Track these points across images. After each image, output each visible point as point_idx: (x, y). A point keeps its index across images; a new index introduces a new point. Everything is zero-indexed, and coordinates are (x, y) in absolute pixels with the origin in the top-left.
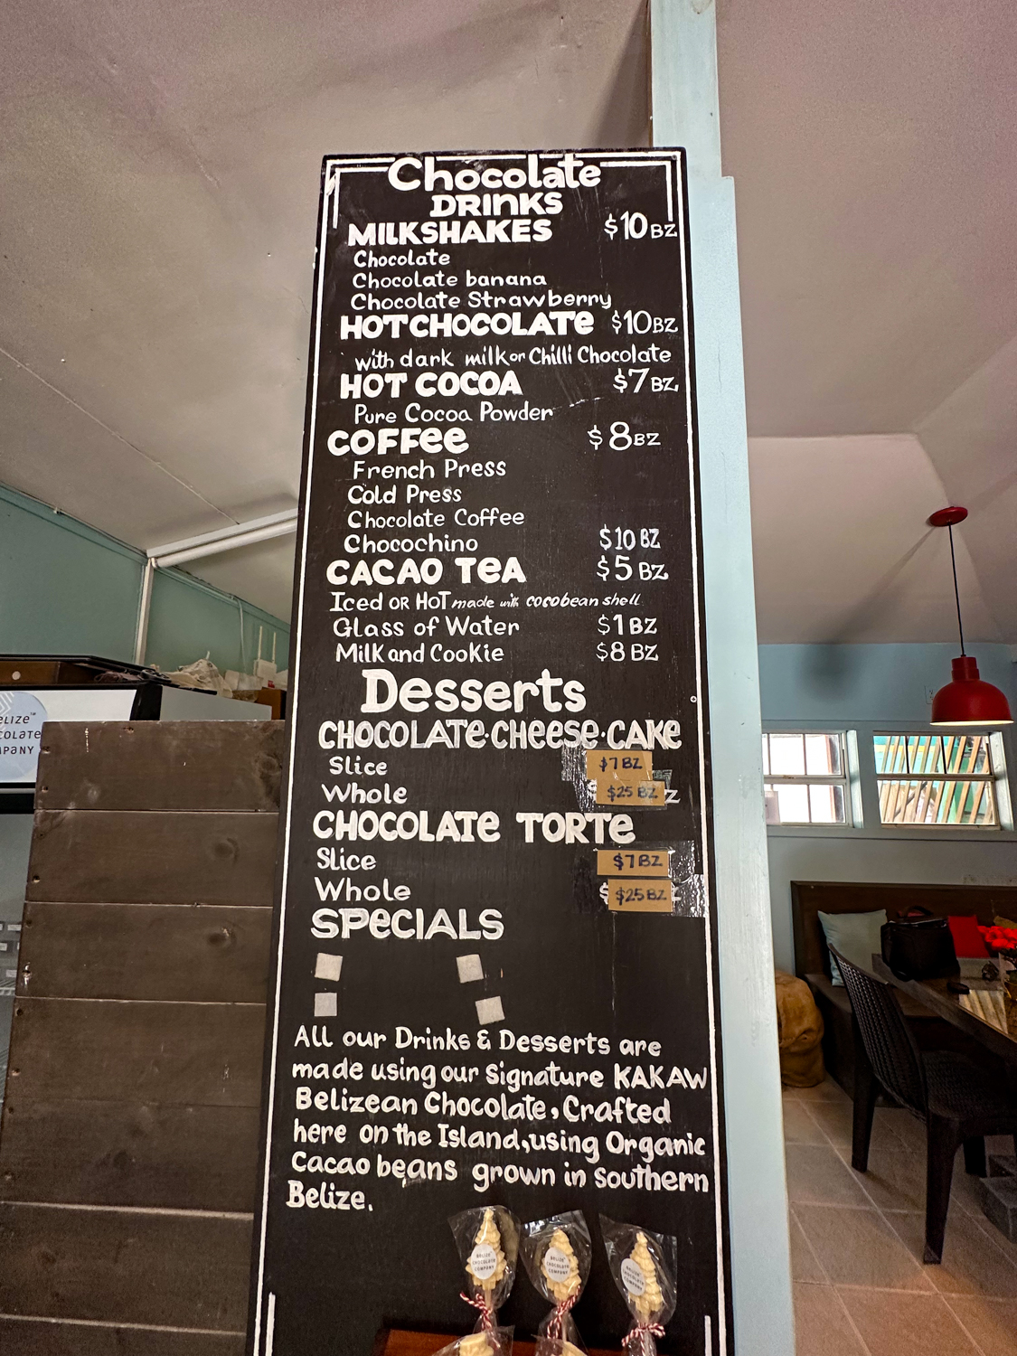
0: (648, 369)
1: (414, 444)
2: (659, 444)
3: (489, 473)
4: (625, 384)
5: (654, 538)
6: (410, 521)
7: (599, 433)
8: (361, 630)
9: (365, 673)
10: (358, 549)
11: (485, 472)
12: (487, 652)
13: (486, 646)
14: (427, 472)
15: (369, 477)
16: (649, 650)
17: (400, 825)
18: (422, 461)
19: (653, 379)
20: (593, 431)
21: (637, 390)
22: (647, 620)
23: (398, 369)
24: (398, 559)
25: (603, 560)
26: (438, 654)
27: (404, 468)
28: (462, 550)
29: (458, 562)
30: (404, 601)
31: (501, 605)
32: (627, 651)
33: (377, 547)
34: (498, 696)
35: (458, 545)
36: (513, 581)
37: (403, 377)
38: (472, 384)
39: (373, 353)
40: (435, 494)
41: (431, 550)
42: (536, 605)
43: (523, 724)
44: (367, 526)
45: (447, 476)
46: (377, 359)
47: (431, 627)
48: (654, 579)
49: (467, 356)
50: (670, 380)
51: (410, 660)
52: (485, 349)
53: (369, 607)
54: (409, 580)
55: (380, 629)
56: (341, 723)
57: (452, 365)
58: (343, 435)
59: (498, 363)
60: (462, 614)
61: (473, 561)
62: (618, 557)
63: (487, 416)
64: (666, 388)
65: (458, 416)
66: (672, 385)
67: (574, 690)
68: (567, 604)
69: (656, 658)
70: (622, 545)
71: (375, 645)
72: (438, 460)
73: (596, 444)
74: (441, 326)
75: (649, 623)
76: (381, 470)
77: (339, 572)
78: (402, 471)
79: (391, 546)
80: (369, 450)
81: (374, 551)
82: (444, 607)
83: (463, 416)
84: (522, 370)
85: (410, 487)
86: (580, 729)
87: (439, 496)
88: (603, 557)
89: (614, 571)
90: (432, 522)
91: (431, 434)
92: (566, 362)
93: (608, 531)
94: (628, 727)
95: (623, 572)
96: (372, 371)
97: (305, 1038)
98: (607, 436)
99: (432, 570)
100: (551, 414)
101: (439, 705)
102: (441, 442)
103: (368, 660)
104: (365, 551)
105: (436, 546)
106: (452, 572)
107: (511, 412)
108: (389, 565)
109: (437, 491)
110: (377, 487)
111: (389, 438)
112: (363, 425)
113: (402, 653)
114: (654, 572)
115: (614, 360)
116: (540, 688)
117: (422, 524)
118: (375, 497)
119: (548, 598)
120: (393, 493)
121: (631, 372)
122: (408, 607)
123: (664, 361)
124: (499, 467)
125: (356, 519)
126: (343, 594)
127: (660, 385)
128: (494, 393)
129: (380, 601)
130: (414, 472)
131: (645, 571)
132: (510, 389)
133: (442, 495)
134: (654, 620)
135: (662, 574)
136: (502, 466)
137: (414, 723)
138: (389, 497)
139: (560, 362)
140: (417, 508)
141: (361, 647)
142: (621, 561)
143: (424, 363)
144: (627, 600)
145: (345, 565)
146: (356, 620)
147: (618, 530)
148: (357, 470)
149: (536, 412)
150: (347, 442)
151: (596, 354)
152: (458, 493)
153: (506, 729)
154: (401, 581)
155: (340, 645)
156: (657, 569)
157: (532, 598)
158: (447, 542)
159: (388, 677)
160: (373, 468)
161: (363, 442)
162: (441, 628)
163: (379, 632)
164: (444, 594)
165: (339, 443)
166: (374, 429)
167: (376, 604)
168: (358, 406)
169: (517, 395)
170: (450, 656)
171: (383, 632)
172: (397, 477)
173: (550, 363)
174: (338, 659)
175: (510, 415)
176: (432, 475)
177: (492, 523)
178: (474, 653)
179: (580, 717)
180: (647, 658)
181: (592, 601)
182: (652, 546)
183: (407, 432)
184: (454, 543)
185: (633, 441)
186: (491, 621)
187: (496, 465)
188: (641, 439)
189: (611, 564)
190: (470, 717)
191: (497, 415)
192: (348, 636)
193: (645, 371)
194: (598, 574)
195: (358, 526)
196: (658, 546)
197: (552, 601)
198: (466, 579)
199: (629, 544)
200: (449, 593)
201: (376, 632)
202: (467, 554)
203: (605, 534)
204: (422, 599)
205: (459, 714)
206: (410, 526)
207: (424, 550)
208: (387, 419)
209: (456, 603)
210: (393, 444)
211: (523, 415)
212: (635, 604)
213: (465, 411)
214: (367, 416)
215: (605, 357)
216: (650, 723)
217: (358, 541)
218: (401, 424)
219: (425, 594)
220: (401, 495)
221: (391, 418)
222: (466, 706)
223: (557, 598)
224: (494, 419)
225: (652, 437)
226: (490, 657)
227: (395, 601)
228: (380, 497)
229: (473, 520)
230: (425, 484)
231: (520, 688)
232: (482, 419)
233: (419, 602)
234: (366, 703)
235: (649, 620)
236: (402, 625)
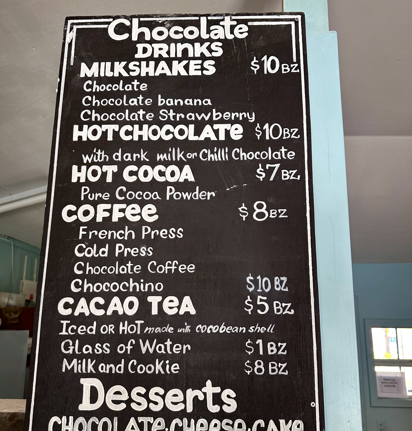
0: (279, 165)
1: (122, 215)
2: (286, 216)
3: (172, 236)
4: (264, 174)
5: (284, 284)
6: (117, 269)
7: (246, 209)
8: (80, 349)
9: (83, 381)
10: (80, 289)
11: (169, 235)
12: (168, 366)
13: (167, 362)
14: (130, 235)
15: (90, 238)
16: (281, 366)
18: (127, 227)
19: (283, 171)
20: (242, 208)
21: (272, 179)
22: (279, 344)
23: (111, 162)
24: (108, 297)
25: (249, 299)
26: (134, 368)
27: (114, 232)
28: (152, 290)
29: (150, 299)
30: (111, 327)
31: (178, 331)
32: (266, 367)
33: (94, 288)
34: (175, 400)
35: (150, 287)
36: (187, 313)
37: (115, 168)
38: (162, 174)
39: (95, 151)
40: (135, 250)
41: (131, 290)
42: (202, 331)
43: (193, 421)
44: (87, 273)
45: (143, 238)
46: (97, 155)
47: (129, 347)
48: (284, 313)
49: (158, 155)
50: (295, 172)
51: (113, 372)
52: (170, 150)
53: (86, 332)
54: (115, 312)
55: (94, 348)
56: (64, 418)
57: (148, 160)
58: (73, 208)
59: (178, 159)
60: (150, 337)
61: (159, 298)
62: (259, 297)
63: (171, 197)
64: (292, 178)
65: (151, 196)
66: (296, 175)
67: (229, 396)
68: (224, 331)
69: (286, 373)
70: (262, 288)
71: (89, 360)
72: (137, 226)
73: (244, 217)
74: (141, 133)
75: (281, 346)
76: (98, 233)
77: (67, 306)
78: (112, 234)
79: (103, 287)
80: (90, 219)
81: (91, 291)
82: (139, 333)
83: (155, 196)
84: (195, 165)
85: (118, 245)
86: (232, 426)
87: (138, 252)
88: (249, 297)
89: (257, 307)
90: (132, 270)
91: (133, 209)
92: (224, 159)
93: (252, 278)
94: (267, 424)
95: (263, 308)
96: (93, 163)
98: (251, 211)
99: (131, 305)
100: (214, 195)
101: (134, 406)
102: (140, 214)
103: (84, 371)
104: (85, 291)
105: (135, 287)
106: (145, 306)
107: (187, 194)
108: (101, 301)
109: (136, 248)
110: (95, 245)
111: (104, 210)
112: (87, 201)
113: (108, 367)
114: (284, 308)
115: (256, 158)
116: (205, 394)
117: (125, 272)
118: (93, 252)
119: (211, 327)
120: (106, 250)
121: (268, 166)
122: (113, 332)
123: (291, 159)
124: (178, 232)
125: (80, 268)
126: (69, 322)
127: (288, 175)
128: (176, 181)
129: (94, 328)
130: (121, 235)
131: (278, 308)
132: (186, 177)
133: (140, 251)
134: (284, 345)
135: (289, 310)
136: (180, 232)
137: (116, 419)
138: (103, 253)
139: (220, 159)
140: (123, 260)
141: (80, 361)
142: (261, 300)
143: (129, 159)
144: (265, 329)
145: (71, 301)
146: (77, 341)
147: (259, 277)
148: (81, 233)
149: (204, 194)
150: (75, 213)
151: (244, 154)
152: (151, 250)
153: (180, 425)
154: (109, 312)
155: (65, 359)
156: (286, 306)
157: (200, 326)
158: (142, 285)
159: (97, 383)
160: (93, 232)
161: (86, 213)
162: (136, 348)
163: (93, 351)
164: (139, 322)
165: (70, 213)
166: (95, 204)
167: (91, 330)
168: (83, 188)
169: (191, 182)
170: (142, 369)
171: (96, 351)
172: (109, 238)
173: (213, 160)
174: (64, 370)
175: (186, 196)
176: (133, 237)
177: (173, 271)
178: (159, 367)
179: (233, 416)
180: (280, 373)
181: (241, 329)
182: (282, 289)
183: (117, 207)
184: (147, 285)
185: (269, 214)
186: (171, 343)
187: (177, 230)
188: (275, 213)
189: (254, 302)
190: (155, 415)
191: (177, 196)
192: (71, 353)
193: (277, 166)
194: (245, 309)
195: (81, 272)
196: (287, 290)
197: (213, 329)
198: (155, 311)
199: (266, 288)
200: (143, 322)
201: (90, 351)
202: (156, 293)
203: (250, 280)
204: (124, 326)
205: (147, 412)
206: (117, 273)
207: (126, 290)
208: (103, 197)
209: (147, 329)
210: (107, 214)
211: (195, 196)
212: (271, 332)
213: (156, 193)
214: (90, 195)
215: (251, 156)
216: (282, 422)
217: (80, 284)
218: (113, 201)
219: (126, 322)
220: (112, 250)
221: (106, 196)
222: (152, 407)
223: (217, 326)
224: (176, 199)
225: (282, 212)
226: (170, 370)
227: (105, 328)
228: (97, 252)
229: (161, 269)
230: (129, 243)
231: (191, 394)
232: (168, 198)
233: (121, 328)
234: (82, 403)
235: (282, 344)
236: (109, 345)
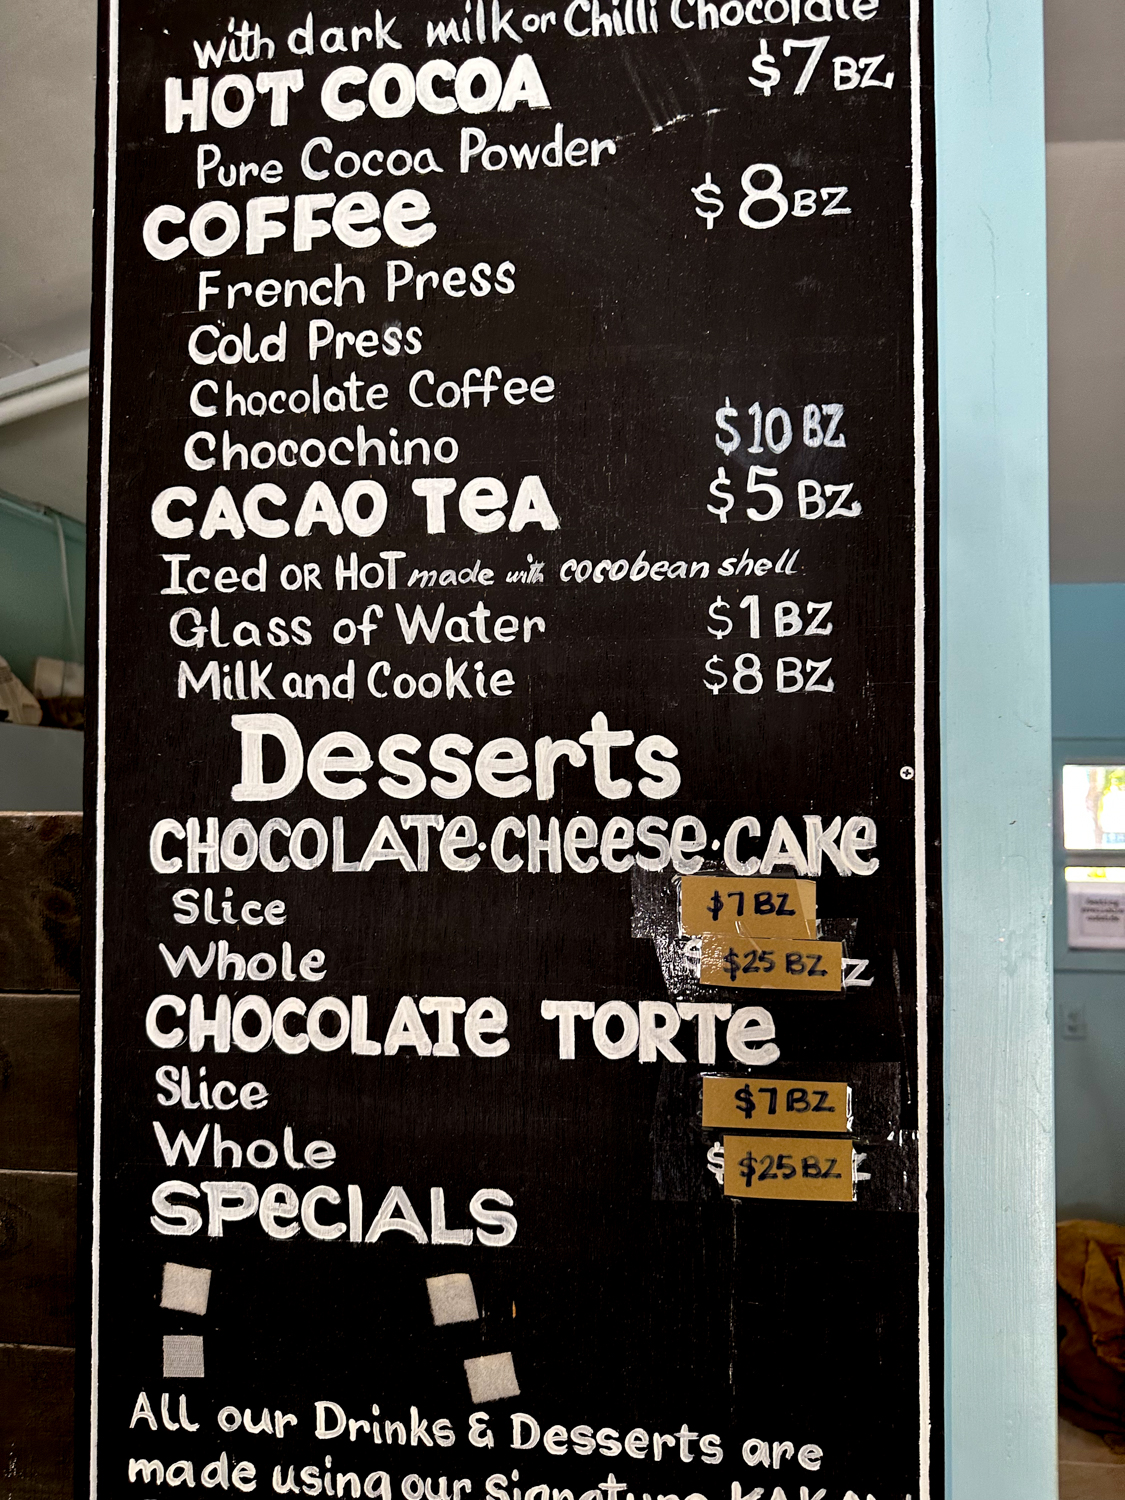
0: (826, 39)
1: (322, 229)
2: (847, 211)
3: (479, 288)
4: (775, 74)
5: (833, 426)
6: (317, 399)
7: (717, 190)
8: (226, 633)
9: (238, 721)
10: (211, 462)
11: (472, 287)
12: (480, 678)
13: (479, 666)
14: (350, 289)
15: (231, 305)
16: (814, 669)
17: (313, 1023)
18: (339, 267)
19: (838, 61)
20: (702, 187)
21: (801, 88)
22: (811, 606)
23: (284, 61)
24: (295, 482)
25: (722, 478)
26: (383, 682)
27: (302, 283)
28: (426, 461)
29: (420, 487)
30: (311, 572)
31: (508, 580)
32: (769, 672)
33: (251, 458)
34: (504, 767)
35: (417, 450)
36: (533, 528)
37: (295, 79)
38: (443, 88)
39: (231, 29)
40: (368, 339)
41: (362, 461)
42: (579, 579)
43: (554, 823)
44: (229, 413)
45: (391, 297)
46: (238, 40)
47: (367, 628)
48: (828, 516)
49: (430, 25)
50: (876, 61)
51: (326, 695)
52: (468, 8)
53: (239, 584)
54: (319, 528)
55: (264, 630)
56: (193, 823)
57: (397, 46)
58: (175, 214)
59: (496, 37)
60: (428, 598)
61: (448, 485)
62: (755, 470)
63: (475, 161)
64: (867, 82)
65: (412, 162)
66: (879, 74)
67: (656, 755)
68: (644, 574)
69: (829, 687)
70: (763, 443)
71: (254, 665)
72: (371, 263)
73: (710, 217)
75: (816, 611)
76: (254, 289)
77: (176, 511)
78: (297, 291)
79: (279, 454)
80: (229, 246)
81: (244, 466)
82: (392, 585)
83: (424, 163)
84: (549, 54)
85: (314, 325)
86: (668, 834)
87: (375, 342)
88: (721, 471)
89: (745, 500)
90: (361, 401)
91: (357, 207)
92: (644, 30)
93: (733, 413)
94: (767, 829)
95: (763, 502)
96: (229, 68)
97: (149, 1415)
98: (733, 196)
99: (365, 506)
100: (612, 150)
101: (387, 786)
102: (378, 223)
103: (241, 696)
104: (227, 466)
105: (372, 453)
106: (406, 509)
107: (525, 149)
108: (277, 495)
109: (370, 333)
110: (247, 328)
111: (269, 217)
112: (214, 192)
113: (310, 681)
114: (830, 501)
115: (751, 20)
116: (588, 750)
117: (342, 406)
118: (243, 348)
119: (605, 564)
120: (281, 340)
121: (788, 45)
122: (318, 586)
123: (863, 17)
124: (500, 276)
125: (206, 397)
126: (187, 557)
127: (854, 74)
128: (488, 108)
129: (262, 572)
130: (323, 292)
131: (811, 499)
132: (522, 96)
133: (381, 340)
134: (827, 607)
135: (846, 505)
136: (507, 273)
137: (338, 823)
138: (273, 348)
139: (631, 30)
140: (332, 370)
141: (226, 669)
142: (760, 479)
143: (339, 46)
144: (770, 565)
145: (188, 496)
146: (215, 612)
147: (755, 409)
148: (204, 291)
149: (579, 147)
150: (183, 230)
151: (712, 8)
152: (415, 335)
153: (520, 835)
154: (302, 529)
155: (183, 664)
156: (837, 494)
157: (572, 563)
158: (394, 445)
159: (283, 729)
160: (239, 286)
161: (215, 228)
162: (388, 628)
163: (263, 637)
164: (391, 556)
165: (168, 232)
166: (238, 198)
167: (254, 580)
168: (202, 149)
169: (538, 110)
170: (408, 687)
171: (271, 638)
172: (288, 303)
173: (609, 33)
174: (182, 694)
175: (523, 156)
176: (361, 297)
177: (487, 400)
178: (454, 680)
179: (669, 809)
180: (810, 687)
181: (695, 567)
182: (828, 443)
183: (306, 204)
184: (409, 445)
185: (791, 207)
186: (487, 613)
187: (494, 270)
188: (809, 202)
189: (737, 486)
190: (449, 809)
191: (495, 158)
192: (200, 645)
193: (819, 43)
194: (710, 508)
195: (209, 412)
196: (841, 443)
197: (612, 570)
198: (436, 524)
199: (777, 439)
200: (403, 555)
201: (255, 638)
202: (437, 471)
203: (728, 419)
204: (347, 567)
205: (427, 802)
206: (316, 410)
207: (347, 462)
208: (263, 176)
209: (416, 574)
210: (278, 230)
211: (552, 155)
212: (788, 571)
213: (428, 152)
214: (222, 170)
215: (732, 13)
216: (813, 822)
217: (212, 446)
218: (293, 185)
219: (354, 557)
220: (297, 341)
221: (271, 172)
222: (439, 787)
223: (623, 562)
224: (489, 167)
225: (832, 196)
226: (487, 687)
227: (292, 572)
228: (255, 349)
229: (448, 395)
230: (347, 317)
231: (548, 750)
232: (464, 168)
233: (340, 574)
234: (240, 782)
235: (817, 606)
236: (308, 623)
